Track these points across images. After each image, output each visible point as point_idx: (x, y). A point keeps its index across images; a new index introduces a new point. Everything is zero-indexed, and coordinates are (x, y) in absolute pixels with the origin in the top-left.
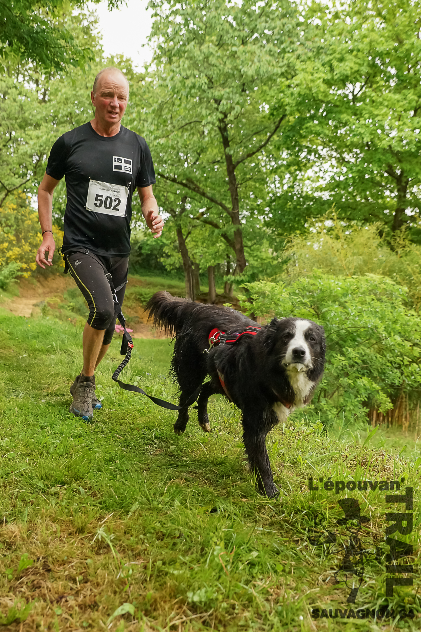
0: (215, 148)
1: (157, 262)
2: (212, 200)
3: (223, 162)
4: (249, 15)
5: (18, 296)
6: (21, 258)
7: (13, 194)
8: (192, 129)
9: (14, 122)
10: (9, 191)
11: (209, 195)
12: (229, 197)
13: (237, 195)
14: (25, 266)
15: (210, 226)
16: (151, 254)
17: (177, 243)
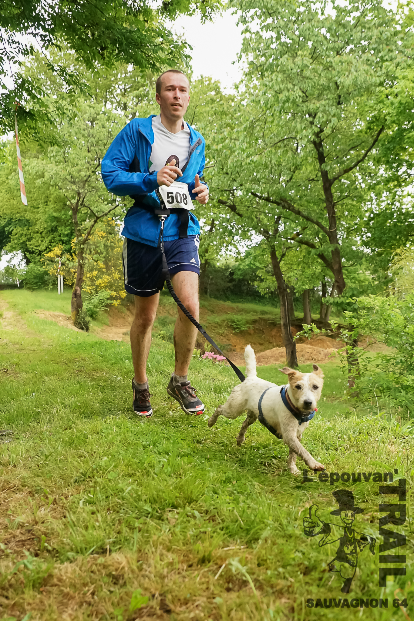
0: (311, 165)
1: (250, 286)
2: (308, 219)
3: (318, 180)
4: (344, 26)
5: (108, 325)
6: (110, 286)
7: (102, 221)
8: (285, 146)
9: (102, 147)
10: (98, 218)
11: (305, 213)
12: (326, 216)
13: (334, 213)
14: (114, 294)
15: (306, 246)
16: (243, 280)
17: (271, 268)
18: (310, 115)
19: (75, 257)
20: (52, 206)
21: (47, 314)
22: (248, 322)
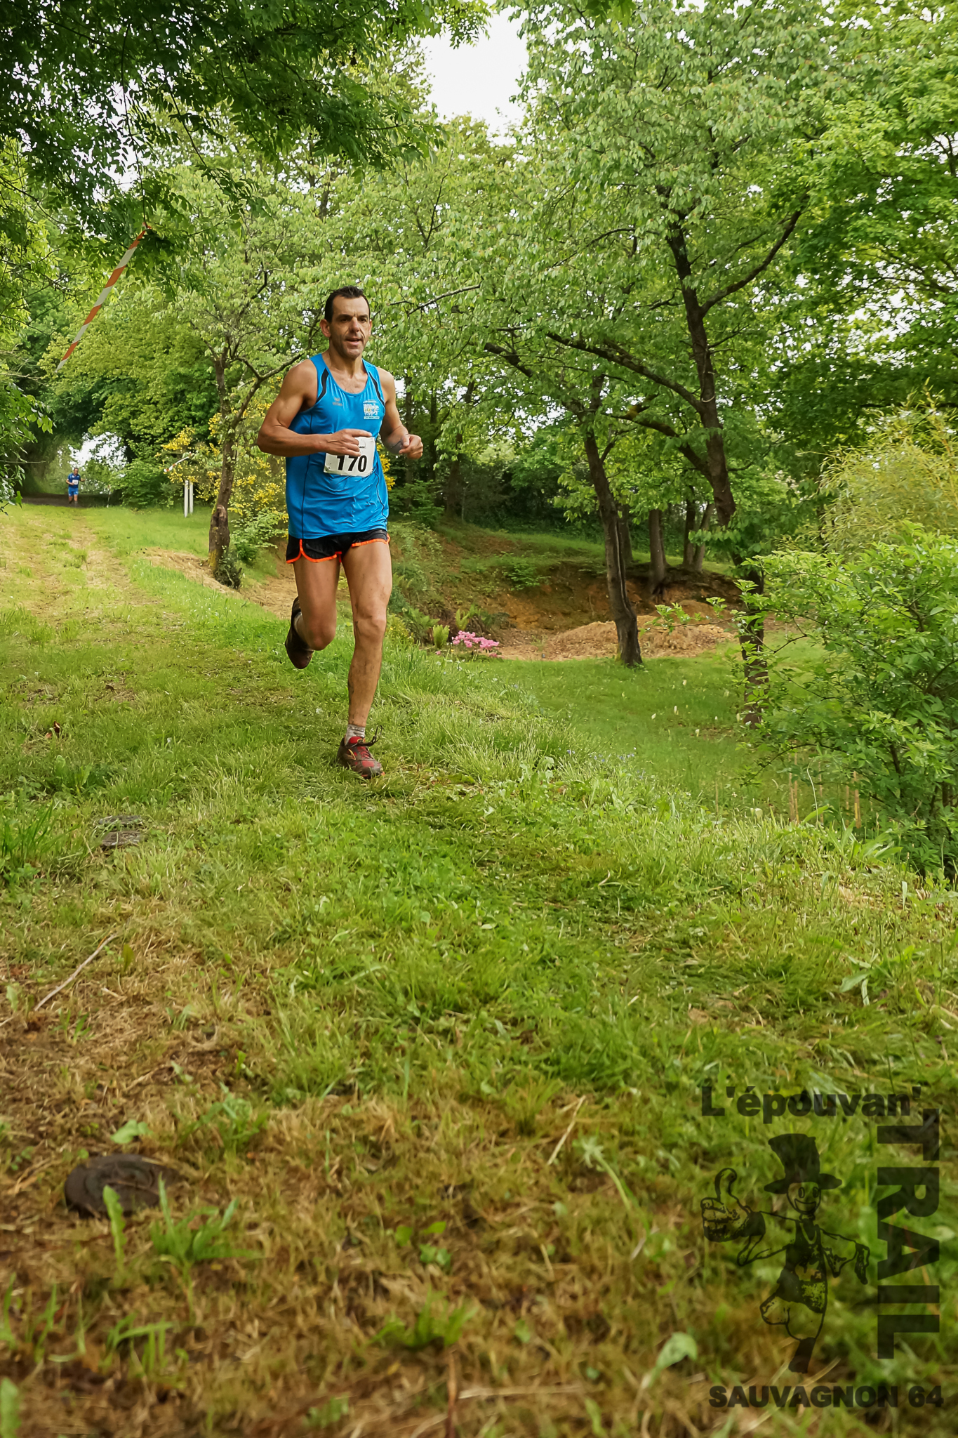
0: (661, 278)
1: (543, 503)
2: (658, 380)
3: (676, 304)
4: (721, 26)
5: (275, 577)
7: (266, 383)
8: (611, 243)
10: (260, 379)
11: (652, 370)
12: (693, 373)
13: (710, 368)
15: (654, 430)
16: (529, 488)
17: (584, 465)
18: (660, 190)
19: (216, 450)
20: (178, 355)
21: (166, 555)
22: (539, 571)
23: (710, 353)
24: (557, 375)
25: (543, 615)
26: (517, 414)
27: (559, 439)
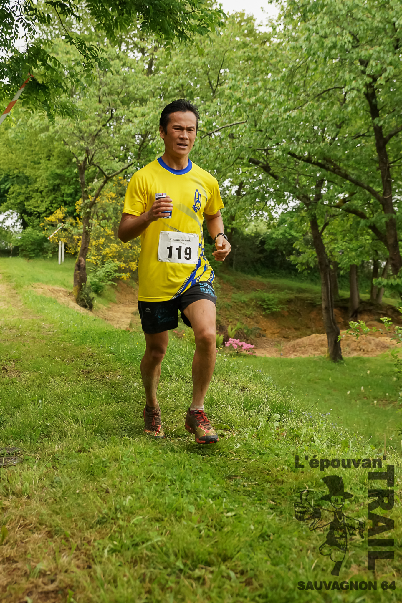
0: (361, 119)
1: (284, 260)
2: (357, 183)
3: (370, 136)
5: (115, 303)
6: (119, 256)
7: (111, 181)
8: (330, 96)
9: (115, 97)
10: (107, 178)
11: (353, 177)
12: (379, 179)
13: (389, 176)
14: (123, 265)
15: (354, 215)
16: (276, 251)
17: (309, 236)
18: (362, 62)
19: (79, 222)
20: (56, 162)
21: (46, 288)
22: (281, 302)
23: (389, 167)
24: (294, 179)
25: (282, 329)
26: (268, 203)
27: (294, 220)
